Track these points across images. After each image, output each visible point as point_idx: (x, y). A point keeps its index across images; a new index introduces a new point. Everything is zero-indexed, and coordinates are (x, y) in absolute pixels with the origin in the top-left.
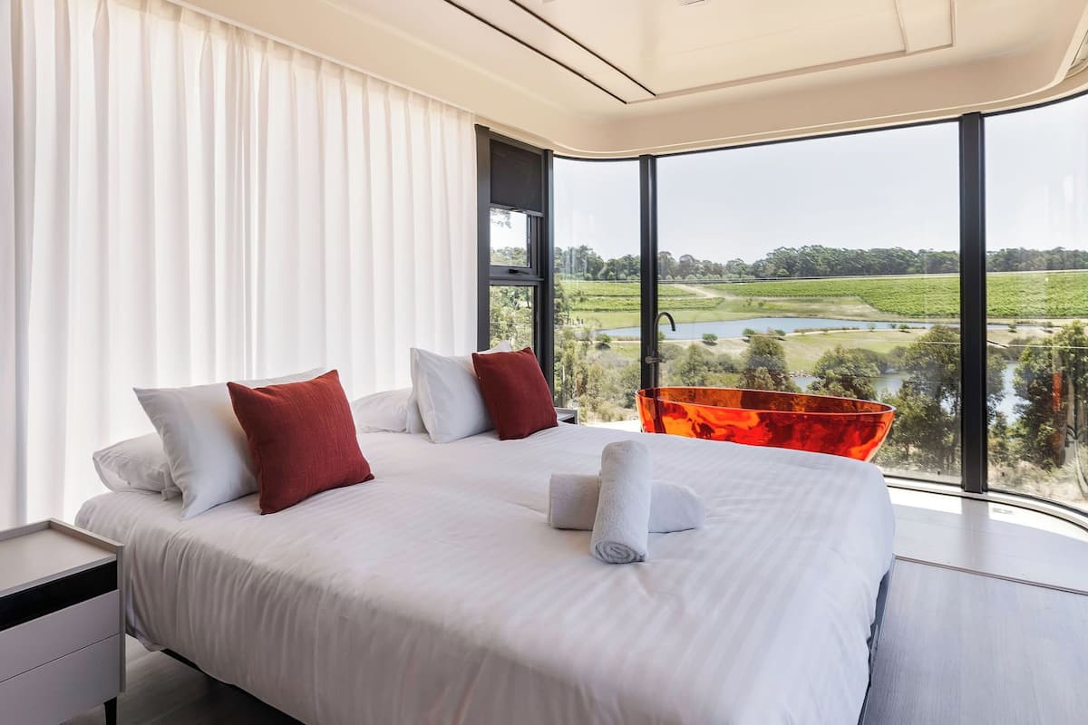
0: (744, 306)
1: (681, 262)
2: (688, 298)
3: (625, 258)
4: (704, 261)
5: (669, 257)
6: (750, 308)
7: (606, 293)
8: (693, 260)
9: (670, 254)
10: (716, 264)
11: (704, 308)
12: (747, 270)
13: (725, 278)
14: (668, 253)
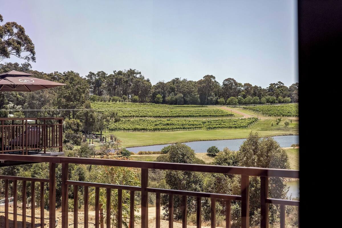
0: (272, 125)
1: (224, 84)
2: (224, 118)
3: (174, 81)
4: (245, 85)
5: (213, 80)
6: (278, 127)
7: (150, 114)
8: (236, 84)
9: (214, 78)
10: (256, 87)
11: (236, 127)
12: (285, 92)
13: (263, 99)
14: (212, 76)
